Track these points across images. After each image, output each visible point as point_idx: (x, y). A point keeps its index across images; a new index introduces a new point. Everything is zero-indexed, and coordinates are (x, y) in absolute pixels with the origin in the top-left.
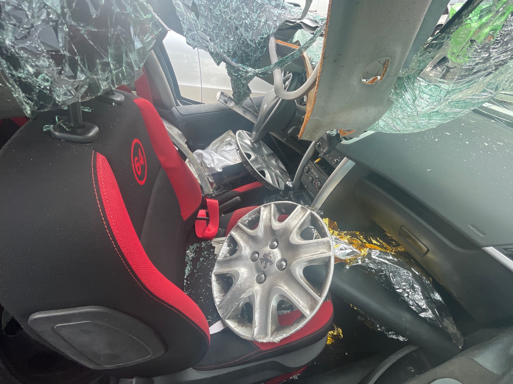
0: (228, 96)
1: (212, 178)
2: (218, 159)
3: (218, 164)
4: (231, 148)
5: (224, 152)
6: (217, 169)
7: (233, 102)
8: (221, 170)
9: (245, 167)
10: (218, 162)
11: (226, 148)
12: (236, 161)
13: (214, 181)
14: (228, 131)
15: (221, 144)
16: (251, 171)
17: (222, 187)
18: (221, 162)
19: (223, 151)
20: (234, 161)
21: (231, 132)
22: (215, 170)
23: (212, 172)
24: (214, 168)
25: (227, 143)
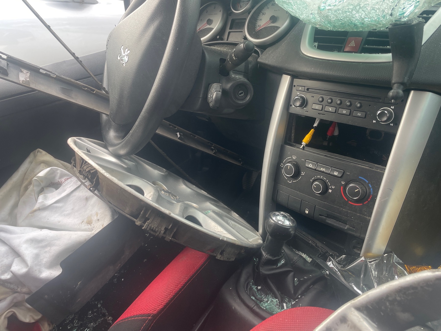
0: (5, 57)
1: (29, 310)
2: (34, 241)
3: (37, 256)
4: (60, 193)
5: (45, 214)
6: (40, 272)
7: (25, 71)
8: (56, 272)
9: (141, 226)
10: (35, 251)
11: (45, 198)
12: (89, 222)
13: (38, 316)
14: (32, 155)
15: (20, 196)
16: (166, 229)
17: (72, 321)
18: (46, 246)
19: (39, 209)
20: (84, 226)
21: (44, 152)
22: (37, 280)
23: (24, 290)
24: (28, 276)
25: (43, 185)
